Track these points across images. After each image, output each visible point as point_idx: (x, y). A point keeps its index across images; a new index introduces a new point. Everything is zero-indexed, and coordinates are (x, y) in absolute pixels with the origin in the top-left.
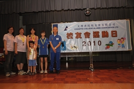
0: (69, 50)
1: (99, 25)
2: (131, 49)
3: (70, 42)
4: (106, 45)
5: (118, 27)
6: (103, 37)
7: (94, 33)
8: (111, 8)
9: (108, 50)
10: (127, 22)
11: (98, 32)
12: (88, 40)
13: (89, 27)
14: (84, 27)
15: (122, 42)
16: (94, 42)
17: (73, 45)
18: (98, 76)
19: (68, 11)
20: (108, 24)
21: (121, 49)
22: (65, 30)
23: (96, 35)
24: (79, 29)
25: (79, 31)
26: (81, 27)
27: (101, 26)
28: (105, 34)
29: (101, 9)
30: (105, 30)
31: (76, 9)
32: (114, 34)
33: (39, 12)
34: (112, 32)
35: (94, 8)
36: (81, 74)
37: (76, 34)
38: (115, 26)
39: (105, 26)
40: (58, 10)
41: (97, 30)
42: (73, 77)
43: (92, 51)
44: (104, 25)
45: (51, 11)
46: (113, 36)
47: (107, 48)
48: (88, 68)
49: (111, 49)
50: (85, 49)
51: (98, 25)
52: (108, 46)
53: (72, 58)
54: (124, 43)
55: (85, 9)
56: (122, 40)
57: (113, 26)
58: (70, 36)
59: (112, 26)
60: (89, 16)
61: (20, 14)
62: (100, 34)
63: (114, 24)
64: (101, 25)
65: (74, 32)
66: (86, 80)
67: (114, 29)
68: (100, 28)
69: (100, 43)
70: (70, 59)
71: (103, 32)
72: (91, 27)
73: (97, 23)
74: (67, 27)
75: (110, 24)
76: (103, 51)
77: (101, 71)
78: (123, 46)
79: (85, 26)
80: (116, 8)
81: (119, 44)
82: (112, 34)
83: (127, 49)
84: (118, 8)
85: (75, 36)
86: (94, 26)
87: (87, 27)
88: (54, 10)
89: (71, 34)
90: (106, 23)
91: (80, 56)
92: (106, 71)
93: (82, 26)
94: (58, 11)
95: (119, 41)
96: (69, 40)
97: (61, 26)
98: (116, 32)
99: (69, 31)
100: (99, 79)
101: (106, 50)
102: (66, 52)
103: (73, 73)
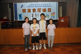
2: (58, 19)
5: (52, 6)
6: (43, 12)
7: (38, 9)
12: (35, 13)
13: (35, 6)
14: (32, 6)
16: (38, 15)
22: (22, 7)
24: (30, 7)
25: (29, 8)
30: (44, 8)
32: (50, 10)
34: (48, 9)
37: (28, 10)
39: (44, 5)
41: (40, 8)
47: (45, 18)
51: (40, 5)
56: (53, 14)
59: (48, 5)
63: (50, 4)
64: (42, 5)
65: (27, 9)
67: (49, 7)
72: (36, 6)
78: (54, 17)
82: (48, 10)
83: (55, 19)
86: (38, 5)
89: (25, 10)
90: (45, 3)
93: (31, 5)
96: (24, 13)
97: (19, 5)
98: (50, 9)
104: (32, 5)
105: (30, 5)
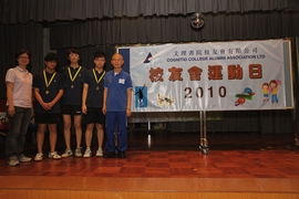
0: (153, 106)
1: (223, 51)
2: (293, 106)
3: (157, 89)
4: (238, 96)
5: (264, 57)
6: (230, 78)
7: (210, 68)
8: (250, 12)
9: (240, 108)
10: (285, 45)
11: (220, 68)
12: (196, 84)
13: (199, 56)
14: (188, 56)
15: (272, 90)
16: (211, 89)
17: (163, 95)
18: (218, 165)
19: (154, 19)
20: (243, 49)
21: (269, 106)
22: (147, 61)
23: (215, 73)
24: (178, 60)
25: (177, 65)
26: (181, 56)
27: (227, 54)
28: (235, 73)
29: (227, 15)
30: (235, 62)
31: (172, 15)
32: (256, 72)
33: (88, 19)
34: (251, 67)
35: (211, 13)
36: (180, 160)
37: (170, 70)
38: (258, 54)
39: (234, 54)
40: (130, 15)
41: (218, 63)
42: (161, 165)
43: (206, 109)
44: (234, 52)
45: (116, 18)
46: (252, 77)
47: (239, 103)
48: (196, 147)
49: (247, 106)
50: (189, 106)
51: (219, 52)
52: (241, 98)
53: (161, 126)
54: (277, 92)
55: (191, 14)
56: (273, 85)
57: (254, 54)
58: (156, 74)
59: (251, 53)
60: (200, 29)
61: (45, 24)
62: (225, 72)
63: (255, 50)
64: (226, 52)
65: (166, 67)
66: (190, 173)
67: (256, 62)
68: (224, 58)
69: (223, 92)
70: (156, 127)
71: (231, 68)
72: (204, 55)
73: (218, 46)
74: (150, 55)
75: (247, 50)
76: (230, 109)
77: (225, 153)
78: (275, 100)
79: (192, 52)
80: (261, 12)
81: (265, 95)
82: (251, 72)
83: (282, 105)
84: (268, 12)
85: (167, 74)
86: (211, 52)
87: (195, 56)
88: (120, 15)
89: (160, 71)
90: (237, 47)
91: (179, 119)
92: (236, 153)
93: (184, 53)
94: (131, 18)
95: (266, 87)
96: (155, 83)
97: (138, 53)
98: (259, 66)
99: (154, 63)
100: (220, 171)
101: (235, 108)
102: (147, 110)
103: (162, 157)
104: (188, 53)
105: (179, 53)
